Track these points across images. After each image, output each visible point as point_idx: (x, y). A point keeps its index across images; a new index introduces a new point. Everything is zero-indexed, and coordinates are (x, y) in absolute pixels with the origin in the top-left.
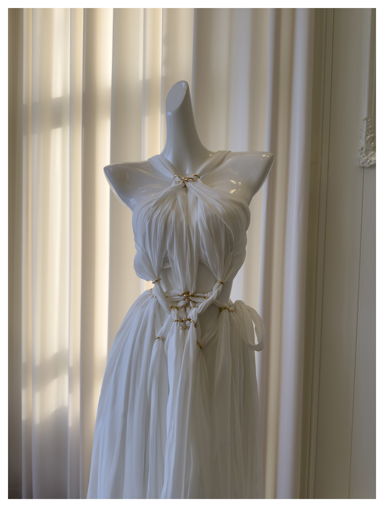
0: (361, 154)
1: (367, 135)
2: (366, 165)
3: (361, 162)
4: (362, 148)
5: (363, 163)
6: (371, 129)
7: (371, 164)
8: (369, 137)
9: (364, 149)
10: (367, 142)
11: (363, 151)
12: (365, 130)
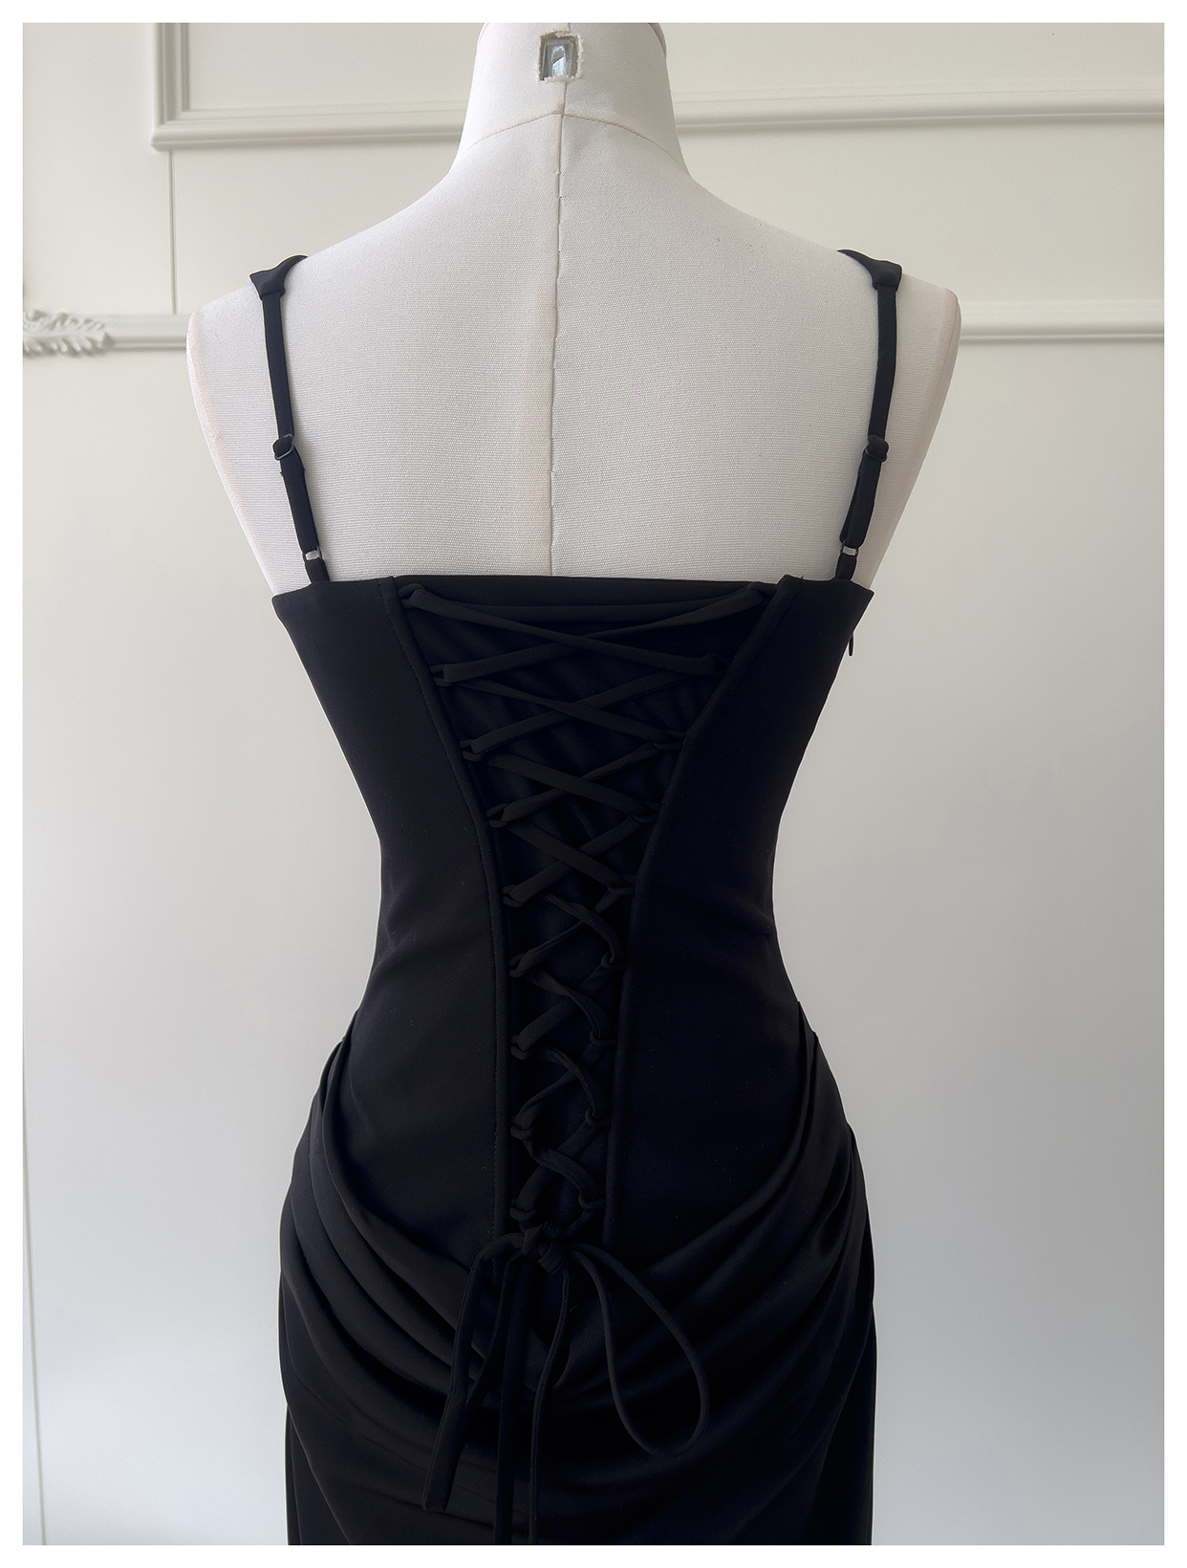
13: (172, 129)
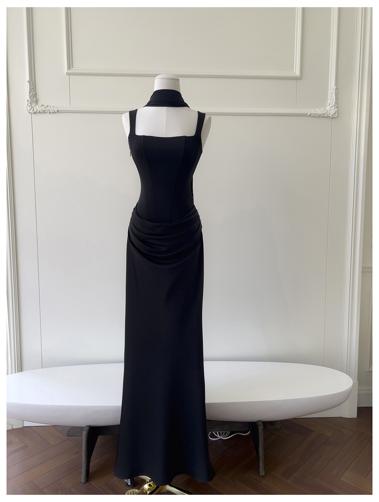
0: (28, 105)
1: (30, 93)
2: (31, 111)
3: (28, 110)
4: (28, 101)
5: (29, 111)
6: (33, 88)
7: (34, 111)
8: (32, 94)
9: (29, 101)
10: (30, 98)
11: (29, 103)
12: (29, 89)
13: (70, 71)
